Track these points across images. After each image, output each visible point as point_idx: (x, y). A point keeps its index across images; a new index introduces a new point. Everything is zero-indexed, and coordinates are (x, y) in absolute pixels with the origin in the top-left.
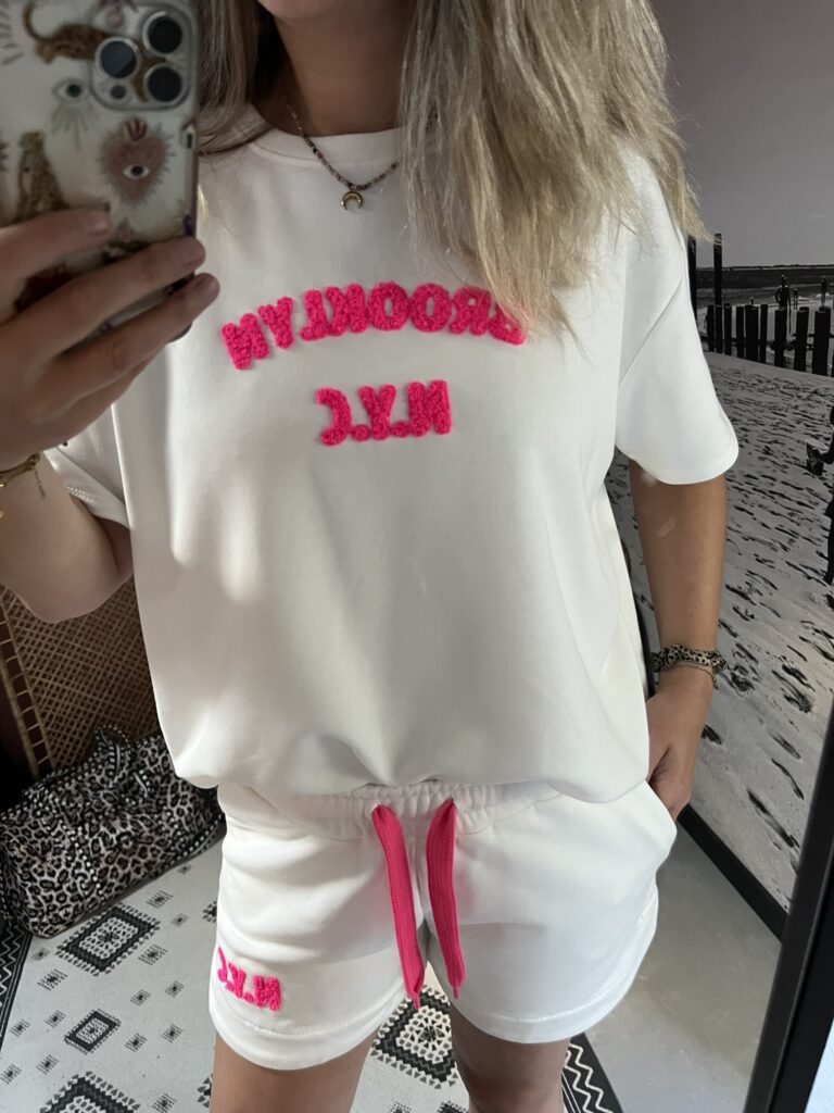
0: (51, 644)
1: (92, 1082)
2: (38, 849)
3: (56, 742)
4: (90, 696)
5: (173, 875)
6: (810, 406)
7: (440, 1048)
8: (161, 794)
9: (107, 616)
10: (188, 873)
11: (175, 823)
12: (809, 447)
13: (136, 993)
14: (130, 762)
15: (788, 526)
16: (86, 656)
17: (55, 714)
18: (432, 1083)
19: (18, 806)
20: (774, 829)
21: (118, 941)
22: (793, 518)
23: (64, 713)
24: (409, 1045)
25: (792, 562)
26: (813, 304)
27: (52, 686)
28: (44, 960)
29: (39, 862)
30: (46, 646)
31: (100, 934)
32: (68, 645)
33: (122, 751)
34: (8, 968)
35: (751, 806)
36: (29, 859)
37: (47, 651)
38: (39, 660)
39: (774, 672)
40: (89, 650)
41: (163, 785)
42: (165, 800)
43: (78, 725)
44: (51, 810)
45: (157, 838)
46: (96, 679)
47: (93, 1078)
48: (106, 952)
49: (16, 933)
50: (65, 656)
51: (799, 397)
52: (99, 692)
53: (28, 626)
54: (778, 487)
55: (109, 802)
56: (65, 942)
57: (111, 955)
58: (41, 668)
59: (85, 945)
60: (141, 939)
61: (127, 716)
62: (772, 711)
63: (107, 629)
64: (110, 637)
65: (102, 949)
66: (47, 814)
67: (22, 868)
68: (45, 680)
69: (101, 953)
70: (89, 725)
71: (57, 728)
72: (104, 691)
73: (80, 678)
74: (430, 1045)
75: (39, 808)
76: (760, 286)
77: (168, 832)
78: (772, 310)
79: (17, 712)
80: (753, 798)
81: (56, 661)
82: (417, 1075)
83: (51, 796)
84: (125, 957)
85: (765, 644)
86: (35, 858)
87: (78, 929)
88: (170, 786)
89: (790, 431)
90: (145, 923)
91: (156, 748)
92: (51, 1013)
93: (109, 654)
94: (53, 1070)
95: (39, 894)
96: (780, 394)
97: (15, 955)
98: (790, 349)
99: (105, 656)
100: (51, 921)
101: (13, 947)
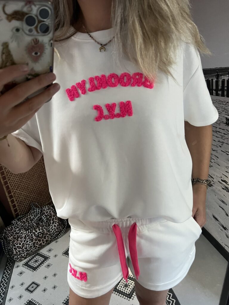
1: (33, 302)
2: (16, 237)
3: (20, 208)
4: (29, 195)
5: (53, 243)
6: (226, 106)
7: (129, 289)
8: (49, 221)
9: (33, 172)
10: (58, 243)
11: (53, 229)
12: (226, 118)
13: (44, 276)
14: (41, 213)
15: (221, 140)
16: (27, 184)
17: (20, 200)
18: (127, 299)
19: (10, 226)
20: (220, 225)
21: (39, 262)
22: (222, 138)
23: (22, 200)
24: (120, 289)
25: (223, 151)
26: (226, 78)
27: (18, 192)
28: (19, 268)
29: (16, 241)
30: (16, 181)
31: (34, 260)
32: (22, 181)
33: (38, 210)
34: (9, 270)
35: (214, 219)
36: (13, 240)
37: (17, 183)
38: (15, 185)
39: (219, 181)
40: (28, 182)
41: (50, 219)
42: (51, 223)
43: (26, 203)
44: (19, 226)
45: (49, 233)
46: (30, 190)
47: (33, 300)
48: (36, 265)
49: (11, 261)
50: (22, 184)
51: (223, 104)
52: (31, 194)
53: (11, 176)
54: (218, 130)
55: (35, 224)
56: (24, 263)
57: (37, 266)
58: (15, 187)
59: (30, 263)
60: (45, 261)
61: (39, 200)
62: (219, 192)
63: (33, 176)
64: (34, 178)
65: (35, 264)
66: (18, 228)
67: (12, 243)
68: (16, 191)
69: (34, 265)
70: (29, 203)
71: (20, 204)
72: (33, 193)
73: (26, 190)
74: (126, 288)
75: (16, 226)
76: (211, 74)
77: (51, 231)
78: (214, 81)
79: (9, 200)
80: (214, 217)
81: (19, 185)
82: (123, 297)
83: (19, 223)
84: (41, 266)
85: (216, 174)
86: (15, 240)
87: (28, 259)
88: (52, 219)
89: (221, 114)
90: (46, 257)
91: (47, 208)
92: (21, 283)
93: (34, 183)
94: (22, 299)
95: (17, 250)
96: (218, 104)
97: (11, 267)
98: (220, 91)
99: (33, 184)
100: (20, 257)
101: (10, 265)
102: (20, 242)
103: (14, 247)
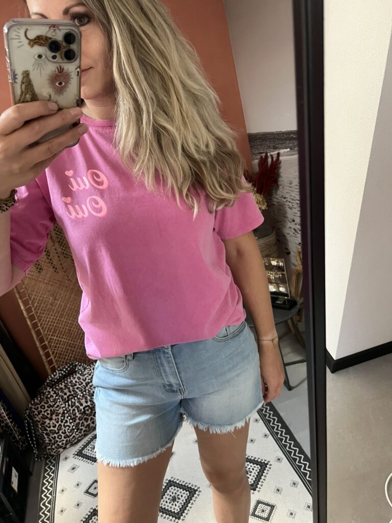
0: (53, 321)
23: (62, 351)
31: (91, 446)
32: (61, 321)
34: (52, 466)
56: (76, 451)
58: (50, 332)
59: (85, 452)
65: (93, 453)
67: (41, 425)
68: (52, 337)
73: (67, 334)
79: (41, 353)
81: (56, 328)
87: (81, 444)
92: (76, 483)
94: (81, 507)
97: (54, 460)
100: (56, 447)
102: (55, 423)
103: (45, 432)
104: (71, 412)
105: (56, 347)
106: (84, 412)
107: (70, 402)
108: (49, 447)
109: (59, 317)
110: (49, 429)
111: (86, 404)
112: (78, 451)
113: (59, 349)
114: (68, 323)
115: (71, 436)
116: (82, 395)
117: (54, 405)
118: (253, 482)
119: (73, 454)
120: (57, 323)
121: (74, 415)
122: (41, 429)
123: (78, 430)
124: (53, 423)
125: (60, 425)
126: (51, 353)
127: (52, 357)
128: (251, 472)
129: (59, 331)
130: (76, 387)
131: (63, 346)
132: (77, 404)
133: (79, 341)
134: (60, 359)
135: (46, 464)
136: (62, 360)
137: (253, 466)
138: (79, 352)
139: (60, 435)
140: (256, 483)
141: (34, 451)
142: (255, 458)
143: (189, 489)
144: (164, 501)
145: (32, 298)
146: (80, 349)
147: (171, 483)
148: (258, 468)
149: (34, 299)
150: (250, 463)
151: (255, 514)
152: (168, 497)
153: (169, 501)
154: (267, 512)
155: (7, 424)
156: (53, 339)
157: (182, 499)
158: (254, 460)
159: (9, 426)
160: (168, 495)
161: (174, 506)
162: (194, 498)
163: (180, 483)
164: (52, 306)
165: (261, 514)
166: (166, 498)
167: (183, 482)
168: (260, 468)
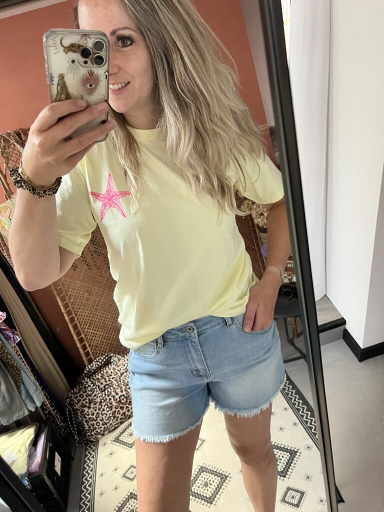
0: (89, 315)
4: (107, 335)
16: (103, 319)
17: (94, 344)
23: (98, 343)
27: (91, 333)
28: (106, 446)
30: (87, 316)
31: (127, 433)
32: (96, 315)
34: (92, 451)
37: (88, 318)
38: (85, 322)
43: (104, 348)
46: (108, 328)
48: (131, 440)
52: (110, 333)
53: (79, 309)
56: (113, 438)
58: (86, 325)
59: (122, 438)
64: (112, 309)
67: (80, 413)
68: (88, 331)
69: (129, 441)
70: (108, 348)
73: (102, 328)
79: (79, 345)
81: (92, 322)
92: (114, 468)
94: (119, 490)
95: (89, 423)
99: (111, 317)
100: (95, 434)
102: (93, 411)
103: (85, 419)
104: (108, 401)
105: (92, 339)
106: (120, 401)
107: (106, 391)
108: (89, 434)
109: (95, 311)
110: (88, 417)
111: (122, 394)
112: (115, 437)
113: (95, 342)
114: (103, 317)
115: (108, 423)
116: (117, 384)
117: (92, 394)
118: (283, 469)
119: (112, 440)
120: (92, 317)
121: (110, 404)
122: (80, 416)
123: (114, 417)
124: (92, 412)
125: (98, 413)
126: (87, 345)
127: (89, 349)
128: (281, 459)
129: (95, 324)
130: (111, 377)
131: (98, 339)
132: (113, 394)
133: (113, 333)
134: (96, 351)
135: (87, 450)
136: (98, 352)
137: (283, 453)
138: (114, 344)
139: (98, 422)
140: (286, 471)
141: (75, 437)
142: (285, 446)
143: (221, 475)
144: (196, 486)
145: (69, 295)
146: (115, 341)
147: (202, 469)
148: (288, 455)
149: (70, 295)
150: (280, 450)
151: (285, 500)
152: (200, 482)
153: (201, 486)
154: (297, 498)
155: (50, 412)
156: (89, 332)
157: (213, 484)
158: (284, 448)
159: (52, 414)
160: (200, 480)
161: (206, 491)
162: (225, 484)
163: (212, 469)
164: (88, 301)
165: (292, 500)
166: (198, 483)
167: (215, 468)
168: (290, 456)
